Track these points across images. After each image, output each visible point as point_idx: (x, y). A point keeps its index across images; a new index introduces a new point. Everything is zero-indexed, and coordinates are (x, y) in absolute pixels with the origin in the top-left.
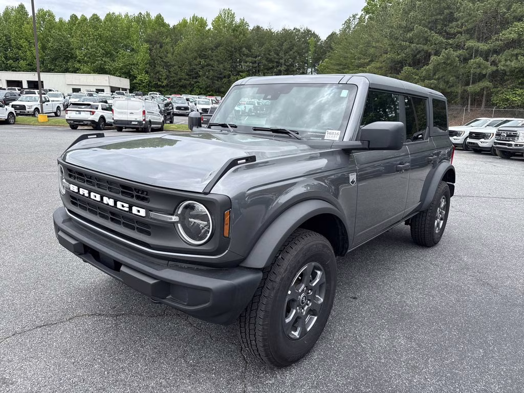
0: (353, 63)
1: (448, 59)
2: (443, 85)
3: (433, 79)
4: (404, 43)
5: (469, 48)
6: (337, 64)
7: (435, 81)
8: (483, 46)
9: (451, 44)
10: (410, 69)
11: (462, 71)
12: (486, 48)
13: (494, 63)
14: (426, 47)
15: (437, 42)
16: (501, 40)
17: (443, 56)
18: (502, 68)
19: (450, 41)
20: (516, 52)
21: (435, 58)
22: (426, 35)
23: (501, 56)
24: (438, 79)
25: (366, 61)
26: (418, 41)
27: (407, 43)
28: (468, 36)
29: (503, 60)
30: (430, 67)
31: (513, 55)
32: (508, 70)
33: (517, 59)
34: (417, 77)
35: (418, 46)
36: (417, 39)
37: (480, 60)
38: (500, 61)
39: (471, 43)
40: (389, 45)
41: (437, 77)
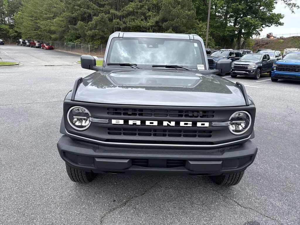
0: (42, 16)
1: (102, 19)
2: (102, 33)
3: (96, 30)
4: (76, 7)
5: (112, 14)
6: (30, 16)
7: (98, 31)
8: (118, 13)
9: (102, 11)
10: (82, 23)
11: (110, 26)
12: (120, 14)
13: (124, 23)
14: (89, 11)
15: (95, 9)
16: (125, 11)
17: (100, 17)
18: (129, 25)
19: (102, 9)
20: (133, 17)
21: (96, 18)
22: (88, 4)
23: (127, 19)
24: (99, 30)
25: (51, 16)
26: (84, 6)
27: (78, 7)
28: (110, 7)
29: (128, 21)
30: (93, 22)
31: (132, 19)
32: (131, 27)
33: (134, 21)
34: (87, 28)
35: (85, 10)
36: (83, 6)
37: (118, 20)
38: (127, 22)
39: (112, 11)
40: (65, 7)
41: (98, 28)
